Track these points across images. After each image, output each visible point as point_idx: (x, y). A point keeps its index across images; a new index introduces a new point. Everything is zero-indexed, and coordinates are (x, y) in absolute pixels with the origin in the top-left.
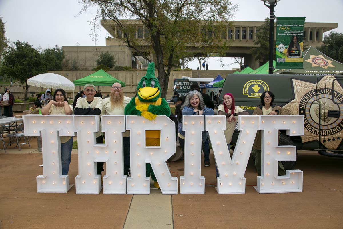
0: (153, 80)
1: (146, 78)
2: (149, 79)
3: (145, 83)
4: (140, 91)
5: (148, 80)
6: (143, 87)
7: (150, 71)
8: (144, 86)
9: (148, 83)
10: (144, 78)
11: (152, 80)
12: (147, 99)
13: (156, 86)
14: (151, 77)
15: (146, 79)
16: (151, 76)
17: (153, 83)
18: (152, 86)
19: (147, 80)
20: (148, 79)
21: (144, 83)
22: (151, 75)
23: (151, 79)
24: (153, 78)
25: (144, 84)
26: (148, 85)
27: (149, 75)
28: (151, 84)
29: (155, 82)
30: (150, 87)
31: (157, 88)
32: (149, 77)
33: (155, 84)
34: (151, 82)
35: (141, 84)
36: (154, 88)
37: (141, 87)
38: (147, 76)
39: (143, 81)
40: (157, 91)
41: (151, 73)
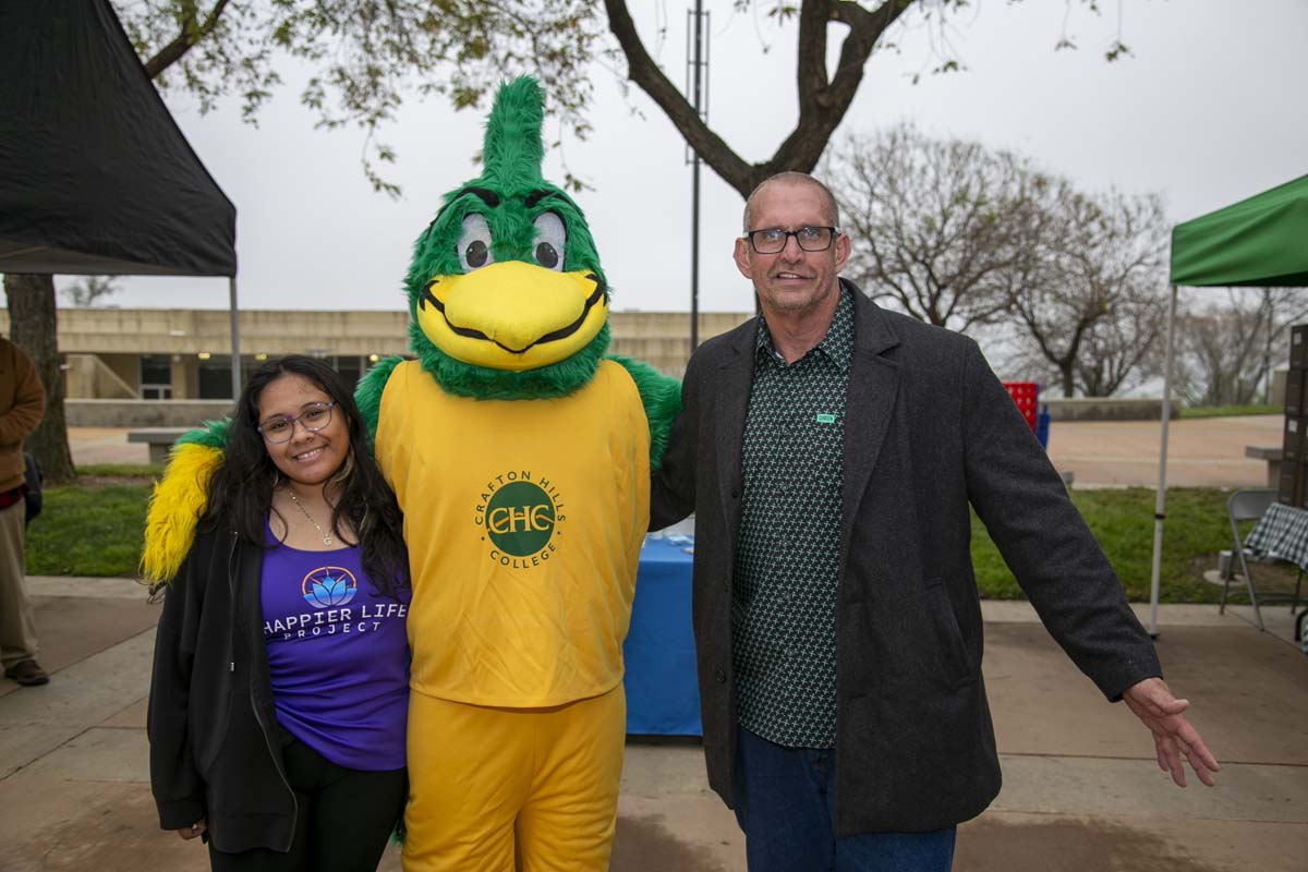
0: (553, 211)
1: (490, 188)
2: (517, 195)
3: (485, 237)
4: (440, 307)
5: (508, 209)
6: (465, 265)
7: (513, 136)
8: (477, 257)
9: (512, 229)
10: (472, 196)
11: (544, 201)
13: (575, 261)
14: (532, 186)
15: (491, 198)
16: (527, 177)
17: (549, 230)
18: (546, 258)
19: (499, 210)
20: (507, 192)
21: (476, 230)
22: (525, 168)
23: (531, 200)
24: (548, 192)
25: (477, 245)
26: (515, 246)
27: (515, 164)
28: (536, 241)
29: (564, 223)
30: (529, 260)
31: (588, 277)
32: (510, 185)
33: (567, 239)
34: (534, 222)
35: (442, 242)
36: (564, 271)
37: (448, 268)
38: (493, 179)
39: (460, 223)
40: (589, 303)
41: (523, 156)
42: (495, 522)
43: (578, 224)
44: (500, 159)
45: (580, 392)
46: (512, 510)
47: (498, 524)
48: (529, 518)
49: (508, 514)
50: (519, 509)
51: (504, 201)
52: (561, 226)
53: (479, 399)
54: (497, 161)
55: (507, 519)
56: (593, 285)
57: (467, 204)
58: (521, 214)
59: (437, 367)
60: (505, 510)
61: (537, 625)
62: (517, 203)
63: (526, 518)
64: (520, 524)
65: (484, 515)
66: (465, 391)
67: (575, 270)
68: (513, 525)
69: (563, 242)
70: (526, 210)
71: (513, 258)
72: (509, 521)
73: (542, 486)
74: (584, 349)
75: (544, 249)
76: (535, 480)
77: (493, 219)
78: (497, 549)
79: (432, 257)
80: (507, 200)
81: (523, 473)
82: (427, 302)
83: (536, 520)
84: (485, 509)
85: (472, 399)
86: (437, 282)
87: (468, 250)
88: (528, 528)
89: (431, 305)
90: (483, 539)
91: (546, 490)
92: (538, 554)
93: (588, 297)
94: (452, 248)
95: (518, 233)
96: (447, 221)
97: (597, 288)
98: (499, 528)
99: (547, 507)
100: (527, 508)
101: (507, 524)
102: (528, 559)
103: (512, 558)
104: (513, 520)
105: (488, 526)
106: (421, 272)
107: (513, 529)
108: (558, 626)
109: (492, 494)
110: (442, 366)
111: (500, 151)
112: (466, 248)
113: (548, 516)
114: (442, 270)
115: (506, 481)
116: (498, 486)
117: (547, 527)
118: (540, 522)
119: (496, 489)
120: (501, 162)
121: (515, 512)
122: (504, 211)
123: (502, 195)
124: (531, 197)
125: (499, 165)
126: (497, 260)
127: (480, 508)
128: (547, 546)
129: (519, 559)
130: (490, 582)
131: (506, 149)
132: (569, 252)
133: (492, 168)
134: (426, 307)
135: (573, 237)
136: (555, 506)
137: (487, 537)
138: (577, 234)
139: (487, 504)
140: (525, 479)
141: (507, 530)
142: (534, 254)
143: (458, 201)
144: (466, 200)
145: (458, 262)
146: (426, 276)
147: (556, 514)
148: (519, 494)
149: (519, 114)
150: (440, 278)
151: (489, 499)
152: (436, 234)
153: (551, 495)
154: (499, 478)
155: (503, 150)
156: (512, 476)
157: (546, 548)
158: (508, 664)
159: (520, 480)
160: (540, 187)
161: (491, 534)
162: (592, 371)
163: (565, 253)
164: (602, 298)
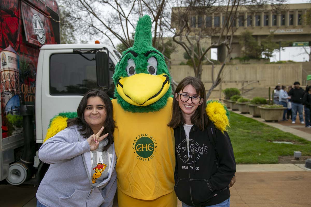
0: (154, 57)
1: (136, 51)
2: (142, 54)
3: (134, 66)
4: (122, 86)
5: (140, 57)
6: (129, 74)
7: (142, 35)
8: (132, 72)
9: (141, 64)
10: (130, 54)
11: (150, 55)
12: (145, 105)
13: (160, 71)
14: (147, 50)
15: (135, 55)
16: (145, 47)
17: (152, 63)
18: (152, 71)
19: (138, 58)
20: (140, 53)
21: (131, 64)
22: (145, 44)
23: (147, 54)
24: (152, 51)
25: (131, 68)
26: (142, 69)
27: (143, 43)
28: (148, 67)
29: (157, 60)
30: (147, 73)
31: (163, 76)
32: (140, 50)
33: (157, 65)
34: (147, 61)
35: (122, 67)
36: (156, 75)
37: (124, 75)
38: (136, 48)
39: (127, 61)
40: (164, 84)
41: (145, 41)
42: (138, 148)
43: (161, 60)
44: (138, 42)
45: (162, 110)
46: (142, 145)
47: (139, 149)
48: (147, 147)
49: (141, 146)
50: (144, 145)
51: (139, 55)
52: (156, 61)
53: (133, 112)
54: (137, 43)
55: (141, 147)
56: (165, 78)
57: (129, 56)
58: (143, 59)
59: (121, 103)
60: (141, 145)
61: (150, 177)
62: (143, 56)
63: (146, 147)
64: (145, 149)
65: (135, 146)
66: (130, 110)
67: (159, 74)
68: (143, 149)
69: (156, 65)
70: (145, 57)
71: (141, 72)
72: (142, 148)
73: (151, 138)
74: (163, 96)
75: (151, 68)
76: (149, 136)
77: (136, 61)
78: (139, 156)
79: (120, 72)
80: (140, 55)
81: (146, 134)
82: (118, 85)
83: (149, 148)
84: (135, 145)
85: (132, 112)
86: (121, 79)
87: (129, 70)
88: (147, 150)
89: (119, 86)
90: (135, 153)
91: (152, 139)
92: (150, 158)
93: (164, 82)
94: (125, 69)
95: (143, 65)
96: (123, 61)
97: (166, 79)
98: (139, 150)
99: (152, 144)
100: (146, 145)
101: (141, 149)
102: (147, 159)
103: (143, 158)
104: (143, 148)
105: (136, 149)
106: (117, 76)
107: (143, 150)
108: (155, 177)
109: (137, 140)
110: (123, 103)
111: (138, 39)
112: (129, 69)
113: (152, 147)
114: (122, 75)
115: (141, 137)
116: (138, 138)
117: (152, 150)
118: (150, 148)
119: (138, 139)
120: (138, 43)
121: (143, 145)
122: (139, 58)
123: (139, 54)
124: (147, 53)
125: (138, 44)
126: (137, 73)
127: (134, 144)
128: (152, 155)
129: (145, 159)
130: (136, 165)
131: (140, 39)
132: (158, 69)
133: (136, 45)
134: (118, 86)
135: (159, 64)
136: (154, 143)
137: (136, 152)
138: (161, 63)
139: (135, 143)
140: (146, 136)
141: (141, 150)
142: (148, 71)
143: (127, 54)
144: (128, 55)
145: (127, 73)
146: (118, 77)
147: (155, 146)
148: (144, 140)
149: (144, 27)
150: (122, 78)
151: (136, 142)
152: (120, 65)
153: (153, 141)
154: (139, 136)
155: (139, 39)
156: (142, 135)
157: (152, 156)
158: (141, 187)
159: (145, 136)
160: (149, 50)
161: (137, 151)
162: (166, 103)
163: (157, 69)
164: (168, 82)
